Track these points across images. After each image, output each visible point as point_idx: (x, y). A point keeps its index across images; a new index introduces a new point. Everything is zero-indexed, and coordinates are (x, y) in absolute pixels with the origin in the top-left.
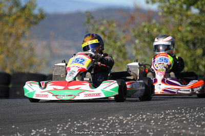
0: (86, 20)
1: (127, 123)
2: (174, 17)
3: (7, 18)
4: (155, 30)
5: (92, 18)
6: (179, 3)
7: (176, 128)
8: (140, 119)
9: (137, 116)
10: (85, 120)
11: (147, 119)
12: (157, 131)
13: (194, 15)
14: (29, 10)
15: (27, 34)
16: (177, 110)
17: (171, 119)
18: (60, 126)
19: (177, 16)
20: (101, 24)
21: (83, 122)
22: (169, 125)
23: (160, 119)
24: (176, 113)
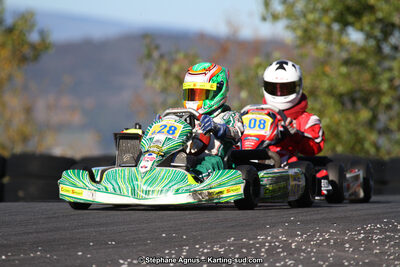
1: (298, 249)
2: (315, 47)
5: (157, 47)
6: (326, 20)
10: (216, 243)
11: (335, 240)
12: (364, 263)
13: (354, 44)
14: (21, 31)
15: (18, 80)
16: (386, 224)
17: (382, 242)
19: (321, 45)
20: (174, 61)
21: (213, 246)
22: (383, 253)
23: (360, 240)
24: (386, 231)
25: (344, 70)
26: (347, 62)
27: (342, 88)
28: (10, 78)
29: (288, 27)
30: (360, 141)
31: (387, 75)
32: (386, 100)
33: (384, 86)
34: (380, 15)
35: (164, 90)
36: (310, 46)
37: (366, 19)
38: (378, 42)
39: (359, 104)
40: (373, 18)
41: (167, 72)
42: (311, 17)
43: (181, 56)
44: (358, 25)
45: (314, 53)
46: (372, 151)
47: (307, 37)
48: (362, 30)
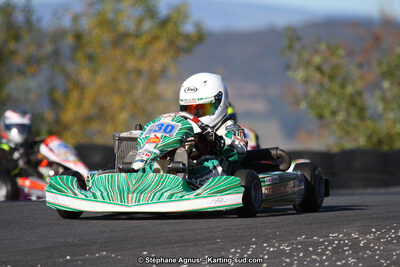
0: (286, 42)
1: (366, 247)
3: (130, 42)
5: (298, 39)
8: (393, 239)
9: (386, 233)
10: (284, 241)
15: (172, 71)
18: (236, 252)
20: (316, 52)
28: (164, 71)
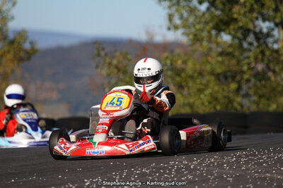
1: (195, 169)
2: (201, 45)
4: (180, 62)
5: (103, 49)
6: (208, 28)
7: (257, 172)
8: (209, 164)
9: (203, 160)
11: (218, 163)
12: (236, 176)
13: (225, 42)
14: (19, 43)
17: (247, 163)
19: (205, 43)
20: (114, 57)
21: (142, 169)
22: (248, 169)
23: (233, 162)
24: (249, 156)
25: (220, 59)
26: (221, 54)
27: (219, 70)
28: (13, 71)
29: (184, 34)
30: (230, 101)
31: (246, 61)
32: (246, 76)
33: (245, 68)
34: (241, 24)
35: (108, 75)
36: (198, 45)
37: (231, 27)
38: (240, 40)
39: (230, 80)
40: (236, 26)
41: (110, 64)
42: (198, 27)
43: (118, 54)
44: (227, 31)
45: (200, 49)
46: (239, 108)
47: (197, 39)
48: (230, 34)
